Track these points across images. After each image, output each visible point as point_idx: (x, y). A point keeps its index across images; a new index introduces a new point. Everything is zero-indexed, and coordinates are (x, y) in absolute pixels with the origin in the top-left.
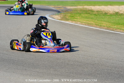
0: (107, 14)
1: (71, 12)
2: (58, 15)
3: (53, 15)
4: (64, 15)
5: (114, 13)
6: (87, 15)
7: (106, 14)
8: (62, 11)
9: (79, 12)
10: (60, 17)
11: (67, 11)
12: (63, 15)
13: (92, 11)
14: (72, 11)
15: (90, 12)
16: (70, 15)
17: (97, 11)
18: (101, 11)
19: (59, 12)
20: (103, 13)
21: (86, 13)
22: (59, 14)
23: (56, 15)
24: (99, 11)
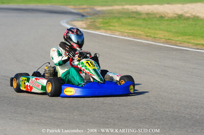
1: (104, 15)
2: (83, 21)
3: (74, 20)
4: (92, 20)
5: (175, 17)
6: (130, 20)
7: (162, 18)
8: (88, 13)
9: (116, 15)
10: (85, 24)
11: (97, 14)
12: (90, 20)
13: (138, 13)
14: (105, 13)
15: (134, 15)
16: (102, 20)
17: (147, 14)
18: (154, 14)
19: (83, 16)
20: (158, 16)
21: (129, 17)
23: (78, 21)
24: (151, 14)
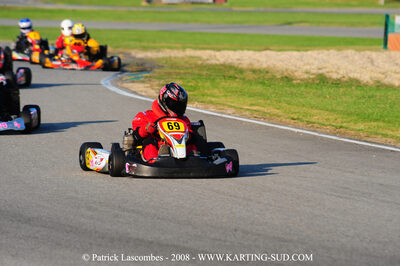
0: (292, 80)
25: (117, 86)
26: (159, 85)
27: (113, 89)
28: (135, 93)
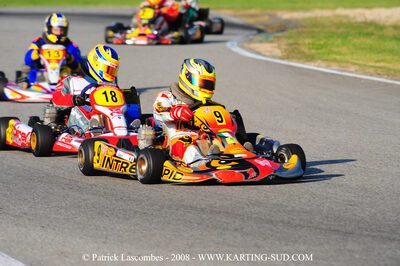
6: (368, 41)
15: (371, 29)
16: (310, 41)
17: (395, 27)
21: (361, 34)
22: (271, 39)
23: (261, 42)
25: (242, 47)
26: (287, 45)
27: (237, 49)
28: (259, 53)
